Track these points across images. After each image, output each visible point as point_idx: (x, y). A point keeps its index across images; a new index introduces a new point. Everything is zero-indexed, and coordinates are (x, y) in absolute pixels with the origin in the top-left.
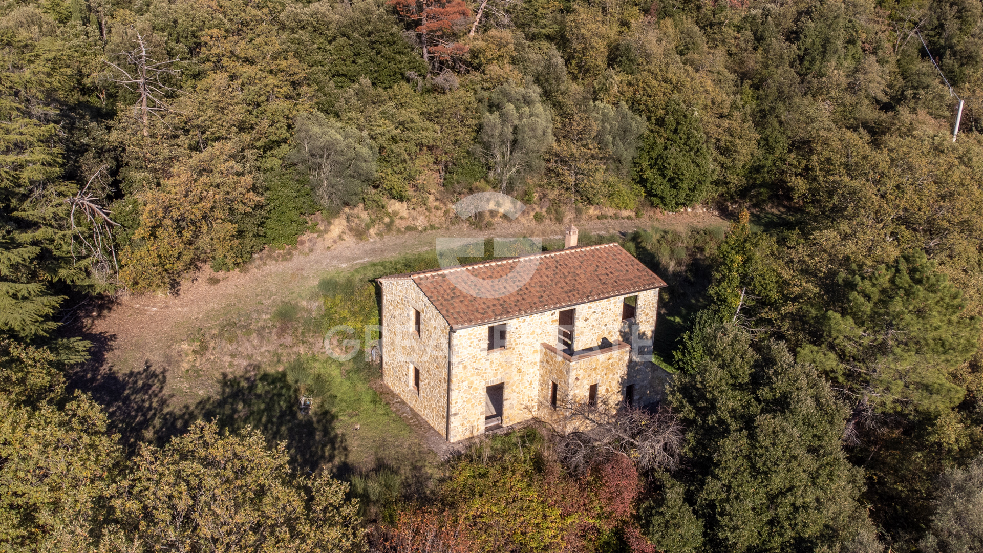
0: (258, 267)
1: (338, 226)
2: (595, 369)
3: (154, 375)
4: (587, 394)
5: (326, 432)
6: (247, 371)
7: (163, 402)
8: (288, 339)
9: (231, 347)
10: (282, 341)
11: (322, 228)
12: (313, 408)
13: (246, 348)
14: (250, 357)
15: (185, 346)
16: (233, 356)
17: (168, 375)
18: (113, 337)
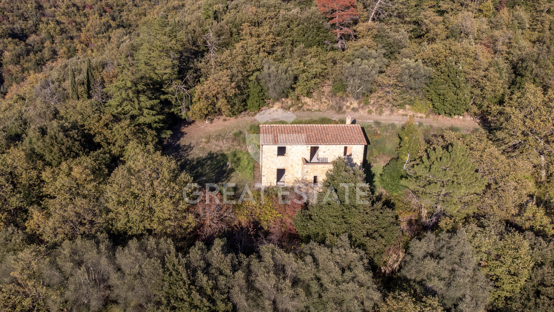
0: (241, 118)
1: (277, 105)
2: (316, 170)
3: (191, 147)
4: (313, 179)
5: (228, 174)
6: (218, 151)
7: (188, 155)
8: (235, 143)
9: (217, 143)
10: (233, 144)
11: (271, 105)
12: (230, 166)
13: (221, 144)
14: (221, 147)
15: (204, 140)
16: (216, 146)
17: (194, 148)
18: (186, 133)
